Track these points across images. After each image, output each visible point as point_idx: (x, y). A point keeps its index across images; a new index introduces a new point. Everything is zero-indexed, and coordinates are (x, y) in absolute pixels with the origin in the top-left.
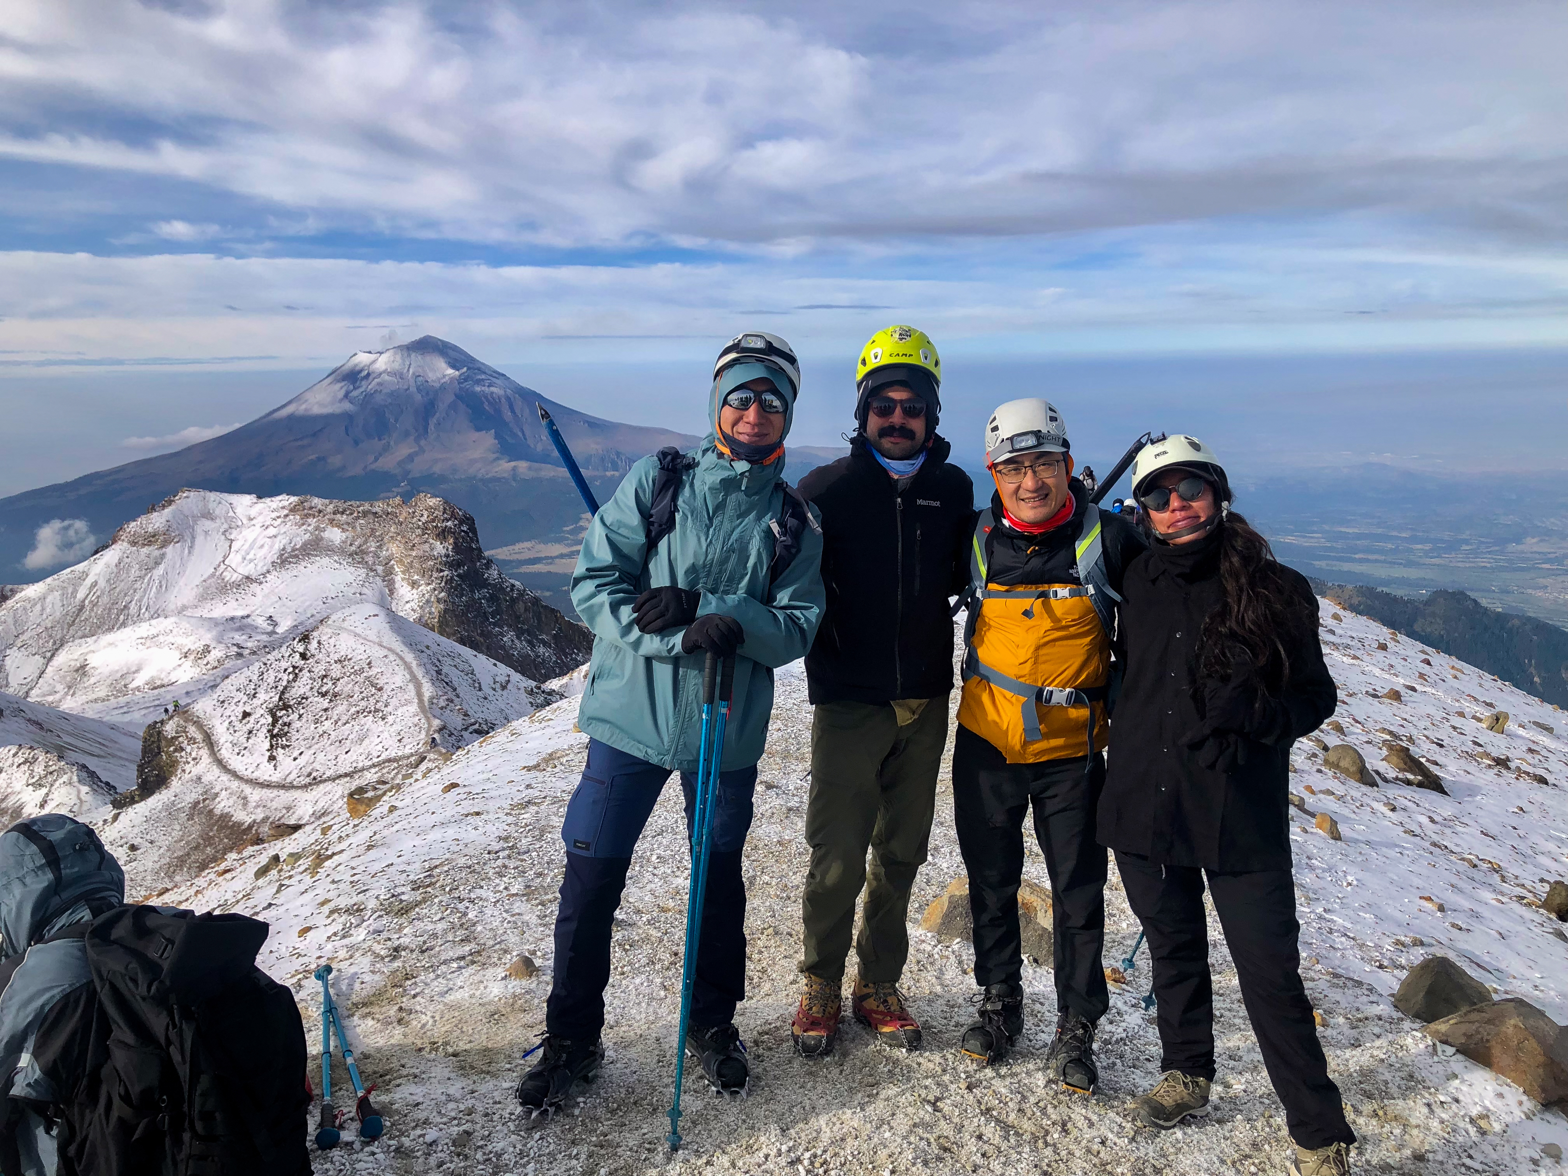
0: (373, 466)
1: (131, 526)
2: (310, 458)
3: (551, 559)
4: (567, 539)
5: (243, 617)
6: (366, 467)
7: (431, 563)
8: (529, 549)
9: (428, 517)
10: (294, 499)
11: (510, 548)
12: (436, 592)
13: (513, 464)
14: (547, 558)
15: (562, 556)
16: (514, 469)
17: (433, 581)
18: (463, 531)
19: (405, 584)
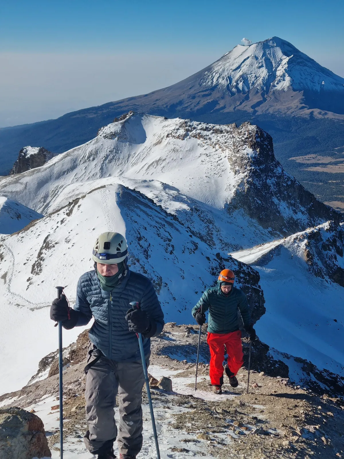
0: (239, 108)
1: (105, 128)
2: (208, 101)
3: (324, 165)
4: (335, 154)
5: (150, 181)
6: (235, 108)
7: (246, 161)
8: (313, 158)
9: (248, 135)
10: (182, 121)
11: (304, 157)
12: (247, 178)
13: (311, 110)
14: (322, 164)
15: (330, 163)
16: (312, 113)
17: (246, 171)
18: (265, 144)
19: (231, 171)
